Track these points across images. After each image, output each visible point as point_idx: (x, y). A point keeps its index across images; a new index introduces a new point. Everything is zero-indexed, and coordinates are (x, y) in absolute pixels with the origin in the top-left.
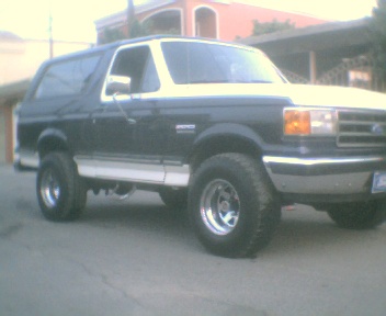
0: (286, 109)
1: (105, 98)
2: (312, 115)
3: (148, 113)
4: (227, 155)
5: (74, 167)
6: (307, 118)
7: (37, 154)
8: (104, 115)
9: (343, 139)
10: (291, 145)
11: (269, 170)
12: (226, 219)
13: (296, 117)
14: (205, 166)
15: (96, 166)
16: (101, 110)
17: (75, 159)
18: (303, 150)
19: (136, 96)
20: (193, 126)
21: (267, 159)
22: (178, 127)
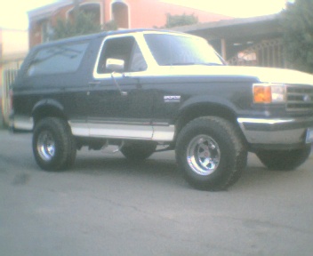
0: (254, 85)
1: (97, 76)
2: (273, 89)
3: (134, 87)
4: (208, 117)
5: (68, 129)
6: (269, 91)
7: (32, 119)
8: (96, 88)
9: (290, 106)
10: (258, 110)
13: (261, 90)
15: (89, 127)
16: (94, 85)
17: (69, 122)
18: (267, 113)
20: (179, 97)
21: (241, 120)
22: (166, 97)
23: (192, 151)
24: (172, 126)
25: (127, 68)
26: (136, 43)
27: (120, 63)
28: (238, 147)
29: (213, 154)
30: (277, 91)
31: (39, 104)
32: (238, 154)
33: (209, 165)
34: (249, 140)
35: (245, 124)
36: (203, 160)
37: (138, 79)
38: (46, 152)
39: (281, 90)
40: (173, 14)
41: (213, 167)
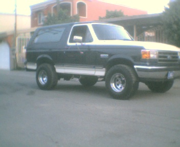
0: (142, 50)
1: (69, 44)
2: (151, 53)
3: (87, 50)
4: (121, 65)
5: (54, 69)
6: (149, 53)
7: (36, 64)
8: (69, 50)
10: (144, 62)
11: (136, 70)
12: (119, 87)
13: (145, 53)
14: (112, 69)
15: (64, 69)
16: (67, 48)
17: (55, 66)
18: (148, 64)
19: (83, 44)
20: (108, 55)
21: (135, 67)
22: (101, 55)
23: (113, 80)
24: (104, 69)
25: (84, 41)
26: (88, 29)
27: (80, 38)
28: (134, 79)
29: (123, 82)
30: (153, 54)
31: (39, 57)
32: (134, 82)
33: (121, 88)
34: (139, 76)
35: (137, 68)
36: (118, 85)
37: (88, 46)
38: (43, 80)
39: (155, 53)
40: (110, 10)
41: (123, 88)
